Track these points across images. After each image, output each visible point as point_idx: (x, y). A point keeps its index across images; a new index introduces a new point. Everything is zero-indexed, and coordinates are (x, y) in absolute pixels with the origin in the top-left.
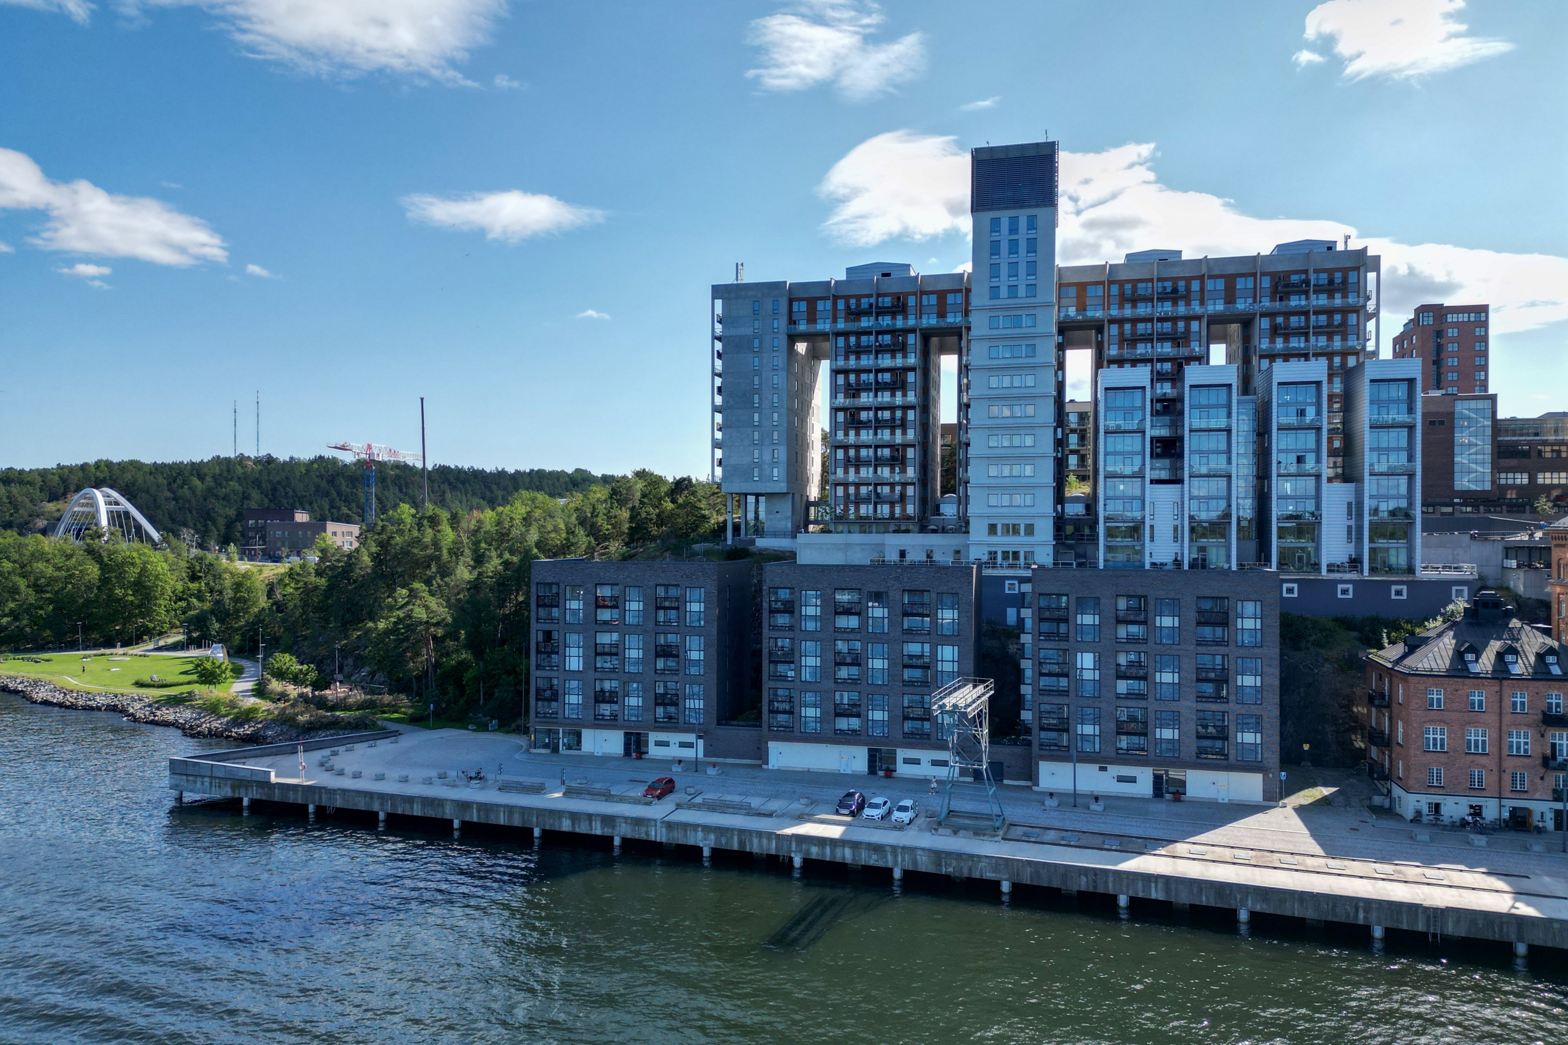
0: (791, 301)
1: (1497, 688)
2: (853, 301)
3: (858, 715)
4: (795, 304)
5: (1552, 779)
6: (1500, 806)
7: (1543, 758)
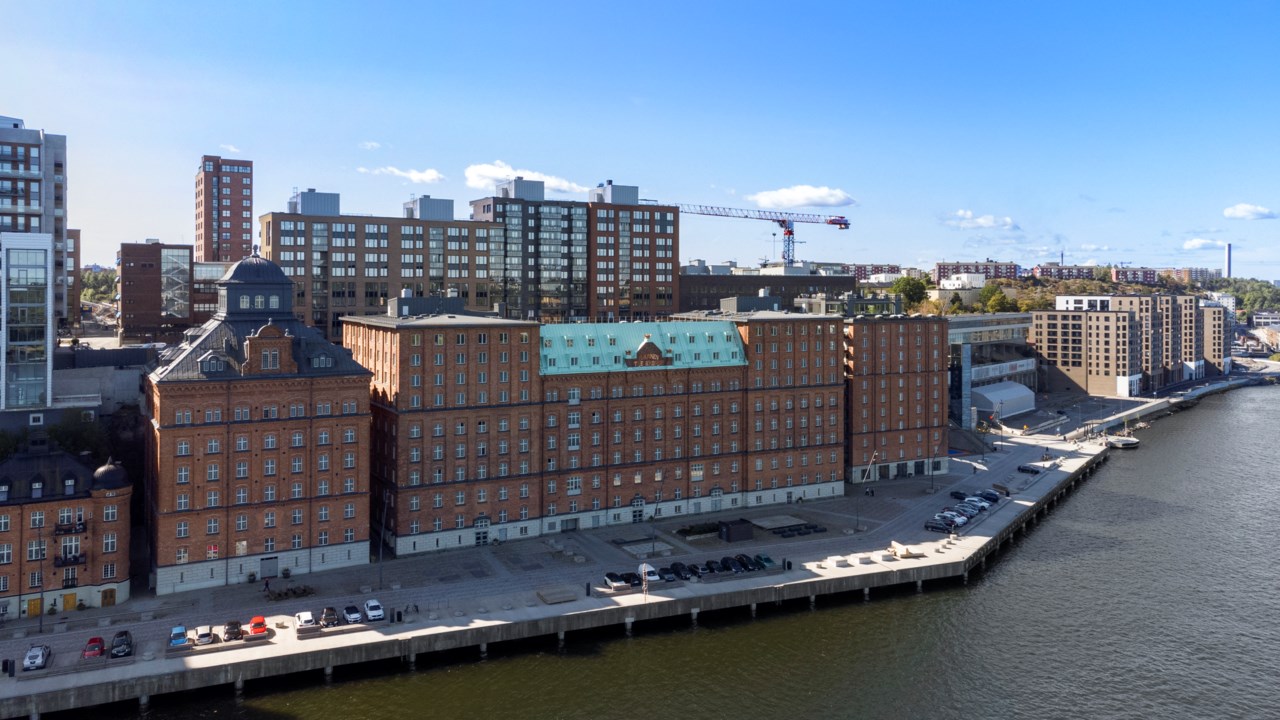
1: (19, 511)
5: (63, 573)
6: (20, 601)
7: (57, 558)
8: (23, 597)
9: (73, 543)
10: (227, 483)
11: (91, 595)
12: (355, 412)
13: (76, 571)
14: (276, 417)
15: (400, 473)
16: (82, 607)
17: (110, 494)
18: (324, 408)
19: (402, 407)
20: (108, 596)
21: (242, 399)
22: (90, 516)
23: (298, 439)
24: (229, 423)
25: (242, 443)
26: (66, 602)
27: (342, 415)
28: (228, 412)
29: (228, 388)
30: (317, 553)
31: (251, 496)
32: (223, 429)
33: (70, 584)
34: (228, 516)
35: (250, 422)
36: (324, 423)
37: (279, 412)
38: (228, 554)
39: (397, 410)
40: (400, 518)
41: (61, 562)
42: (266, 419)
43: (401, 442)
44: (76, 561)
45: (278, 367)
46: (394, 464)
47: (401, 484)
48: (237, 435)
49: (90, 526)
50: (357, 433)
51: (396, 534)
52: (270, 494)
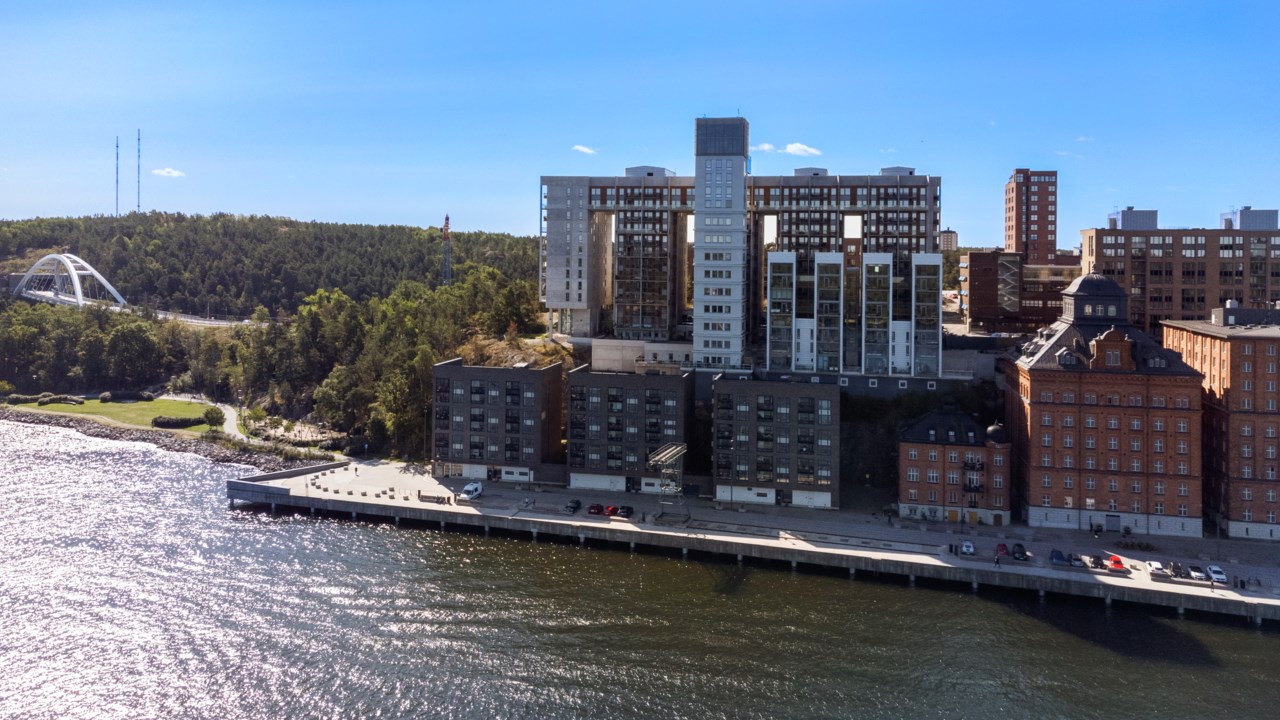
0: (590, 188)
2: (629, 191)
3: (620, 459)
4: (593, 190)
5: (970, 496)
6: (944, 510)
7: (965, 485)
8: (946, 508)
9: (975, 477)
10: (1079, 451)
11: (988, 516)
12: (1187, 406)
13: (977, 497)
14: (1117, 404)
15: (1231, 465)
16: (980, 523)
17: (998, 446)
18: (1158, 400)
19: (1233, 407)
20: (998, 518)
21: (1091, 387)
22: (985, 460)
23: (1136, 424)
24: (1080, 405)
25: (1090, 421)
26: (971, 517)
27: (1176, 409)
28: (1080, 396)
29: (1080, 378)
30: (1154, 519)
31: (1098, 464)
32: (1075, 409)
33: (973, 505)
34: (1080, 476)
35: (1097, 405)
36: (1159, 413)
37: (1120, 400)
38: (1080, 506)
39: (1227, 409)
40: (1232, 505)
41: (967, 488)
42: (1110, 405)
43: (1231, 438)
44: (976, 490)
45: (1119, 364)
46: (1225, 457)
47: (1233, 475)
48: (1087, 415)
49: (985, 467)
50: (1188, 425)
51: (1227, 517)
52: (1113, 464)
